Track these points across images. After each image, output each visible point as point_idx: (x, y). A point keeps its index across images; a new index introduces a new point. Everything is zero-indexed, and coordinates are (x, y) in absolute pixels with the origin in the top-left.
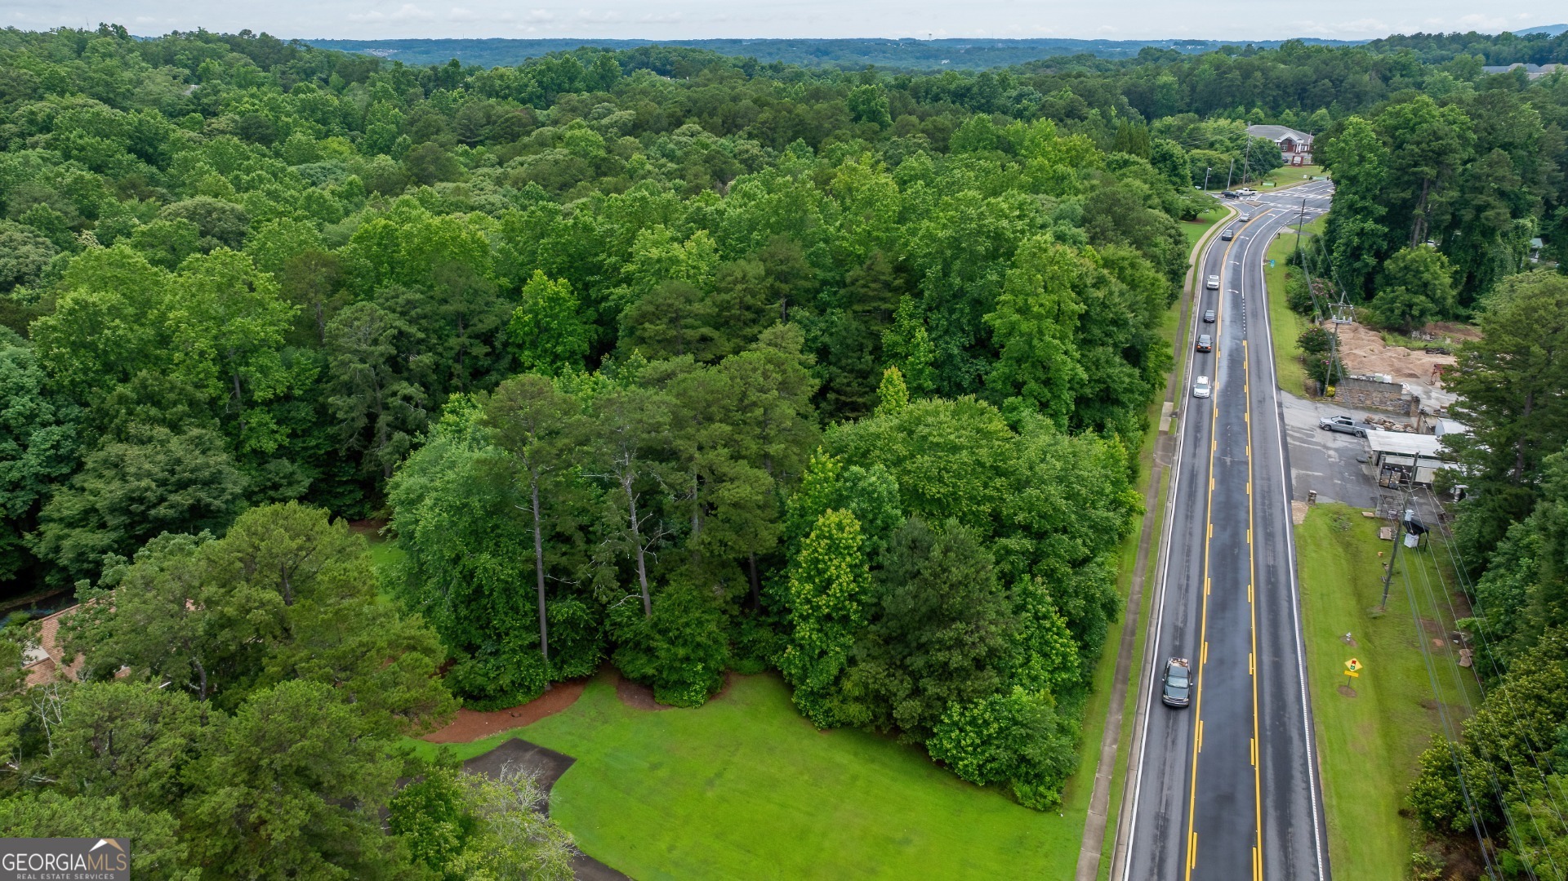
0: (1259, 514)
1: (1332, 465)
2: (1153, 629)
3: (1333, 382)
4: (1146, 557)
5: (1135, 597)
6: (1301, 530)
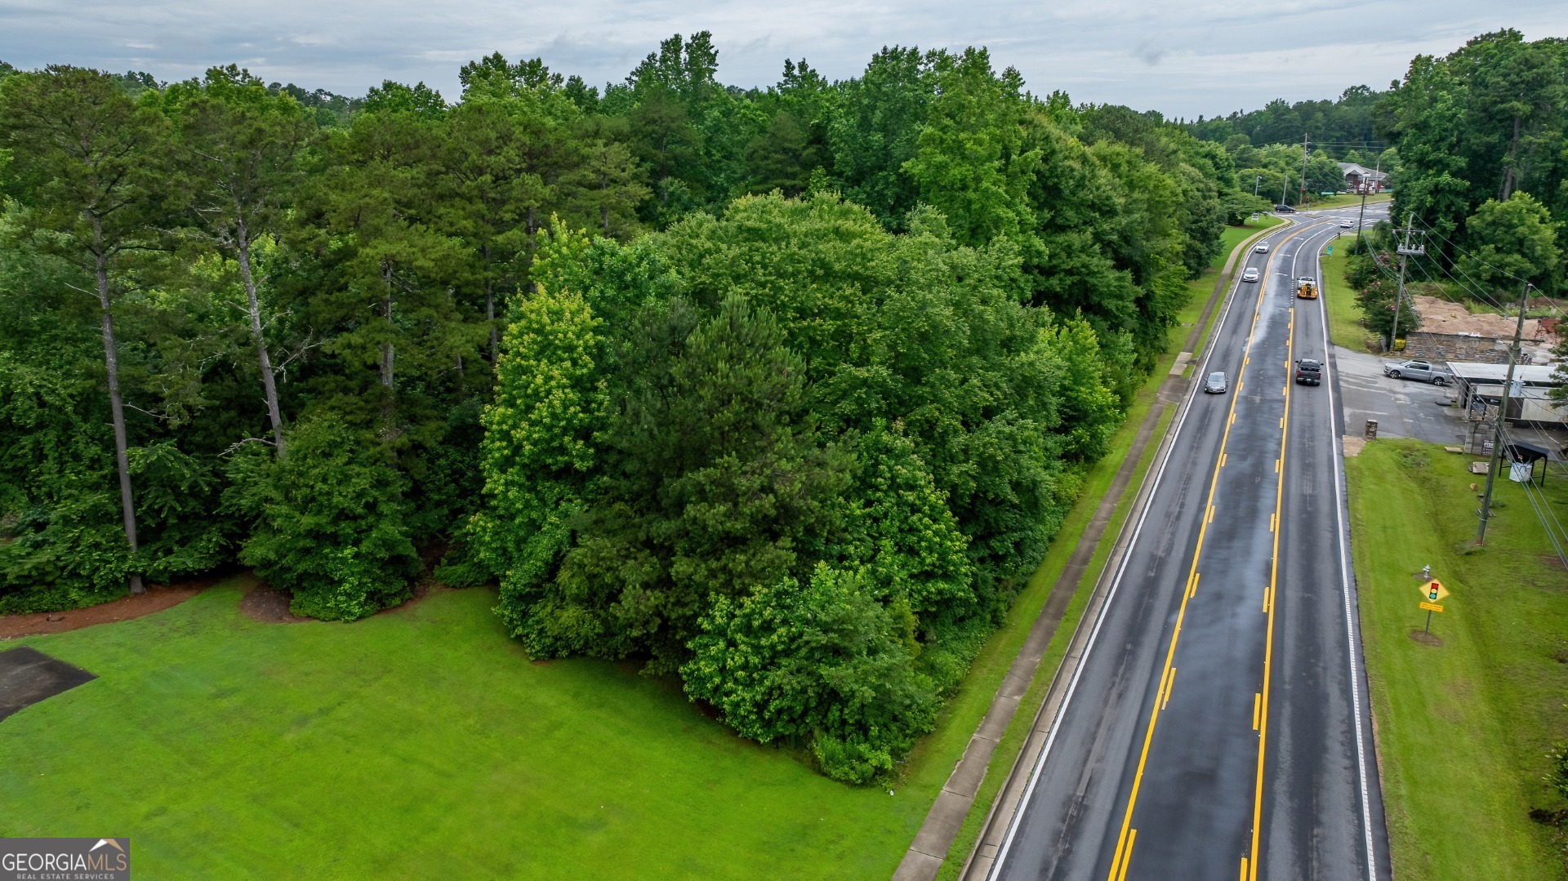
0: (1295, 445)
1: (1400, 407)
2: (1118, 559)
3: (1402, 335)
4: (1125, 483)
5: (1098, 523)
6: (1355, 462)
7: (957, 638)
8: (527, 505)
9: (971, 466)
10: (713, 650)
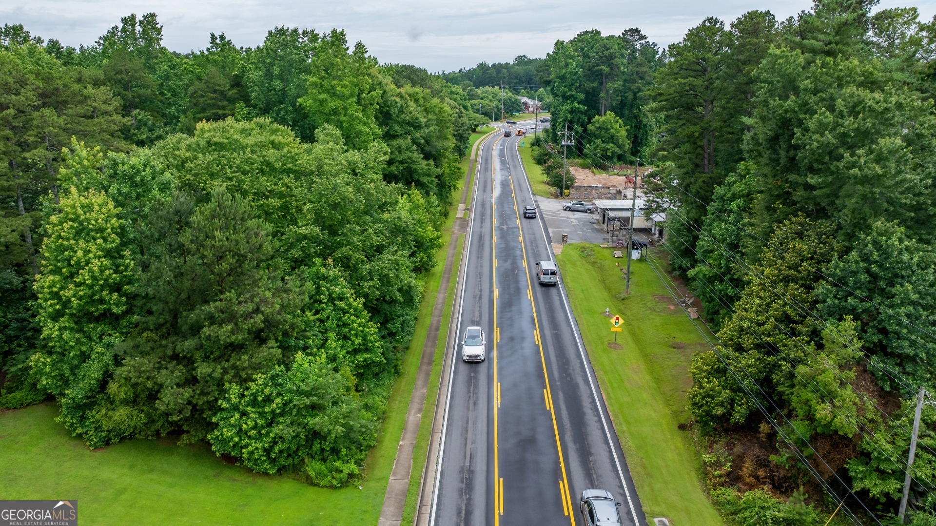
0: (530, 251)
1: (574, 226)
2: (454, 325)
3: (567, 188)
4: (448, 281)
5: (439, 306)
6: (560, 257)
7: (376, 386)
8: (78, 342)
9: (376, 282)
10: (232, 420)
